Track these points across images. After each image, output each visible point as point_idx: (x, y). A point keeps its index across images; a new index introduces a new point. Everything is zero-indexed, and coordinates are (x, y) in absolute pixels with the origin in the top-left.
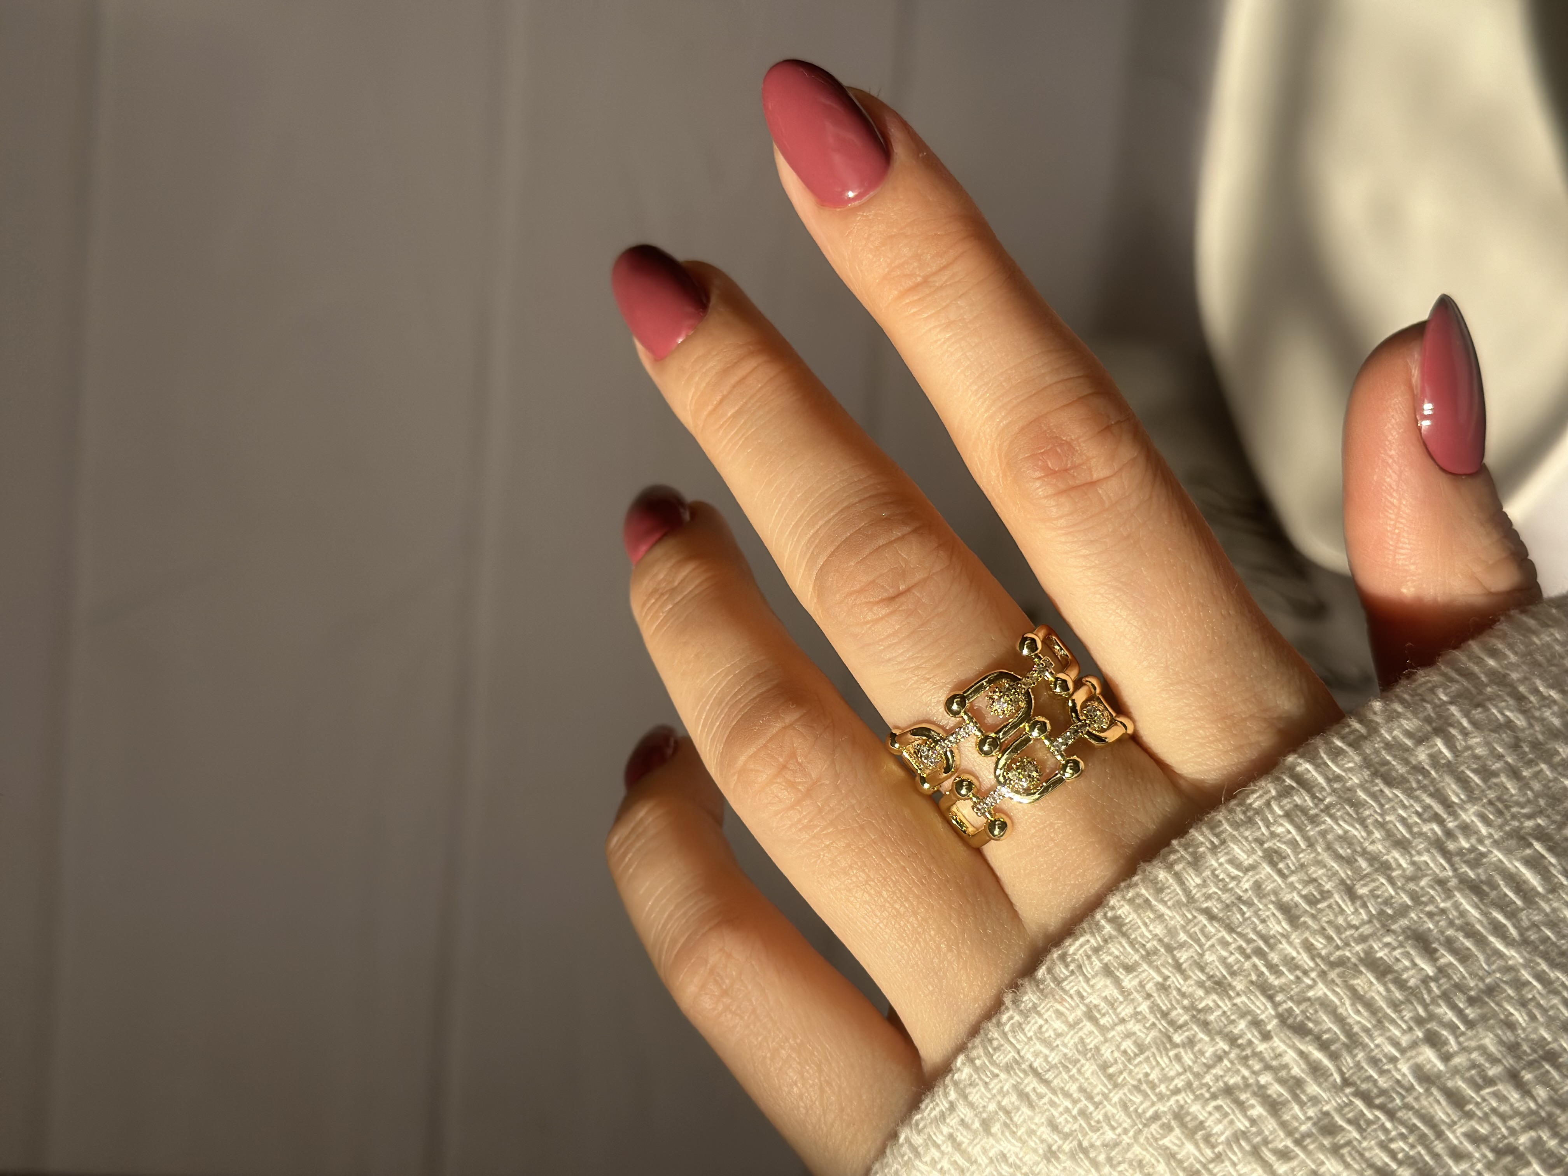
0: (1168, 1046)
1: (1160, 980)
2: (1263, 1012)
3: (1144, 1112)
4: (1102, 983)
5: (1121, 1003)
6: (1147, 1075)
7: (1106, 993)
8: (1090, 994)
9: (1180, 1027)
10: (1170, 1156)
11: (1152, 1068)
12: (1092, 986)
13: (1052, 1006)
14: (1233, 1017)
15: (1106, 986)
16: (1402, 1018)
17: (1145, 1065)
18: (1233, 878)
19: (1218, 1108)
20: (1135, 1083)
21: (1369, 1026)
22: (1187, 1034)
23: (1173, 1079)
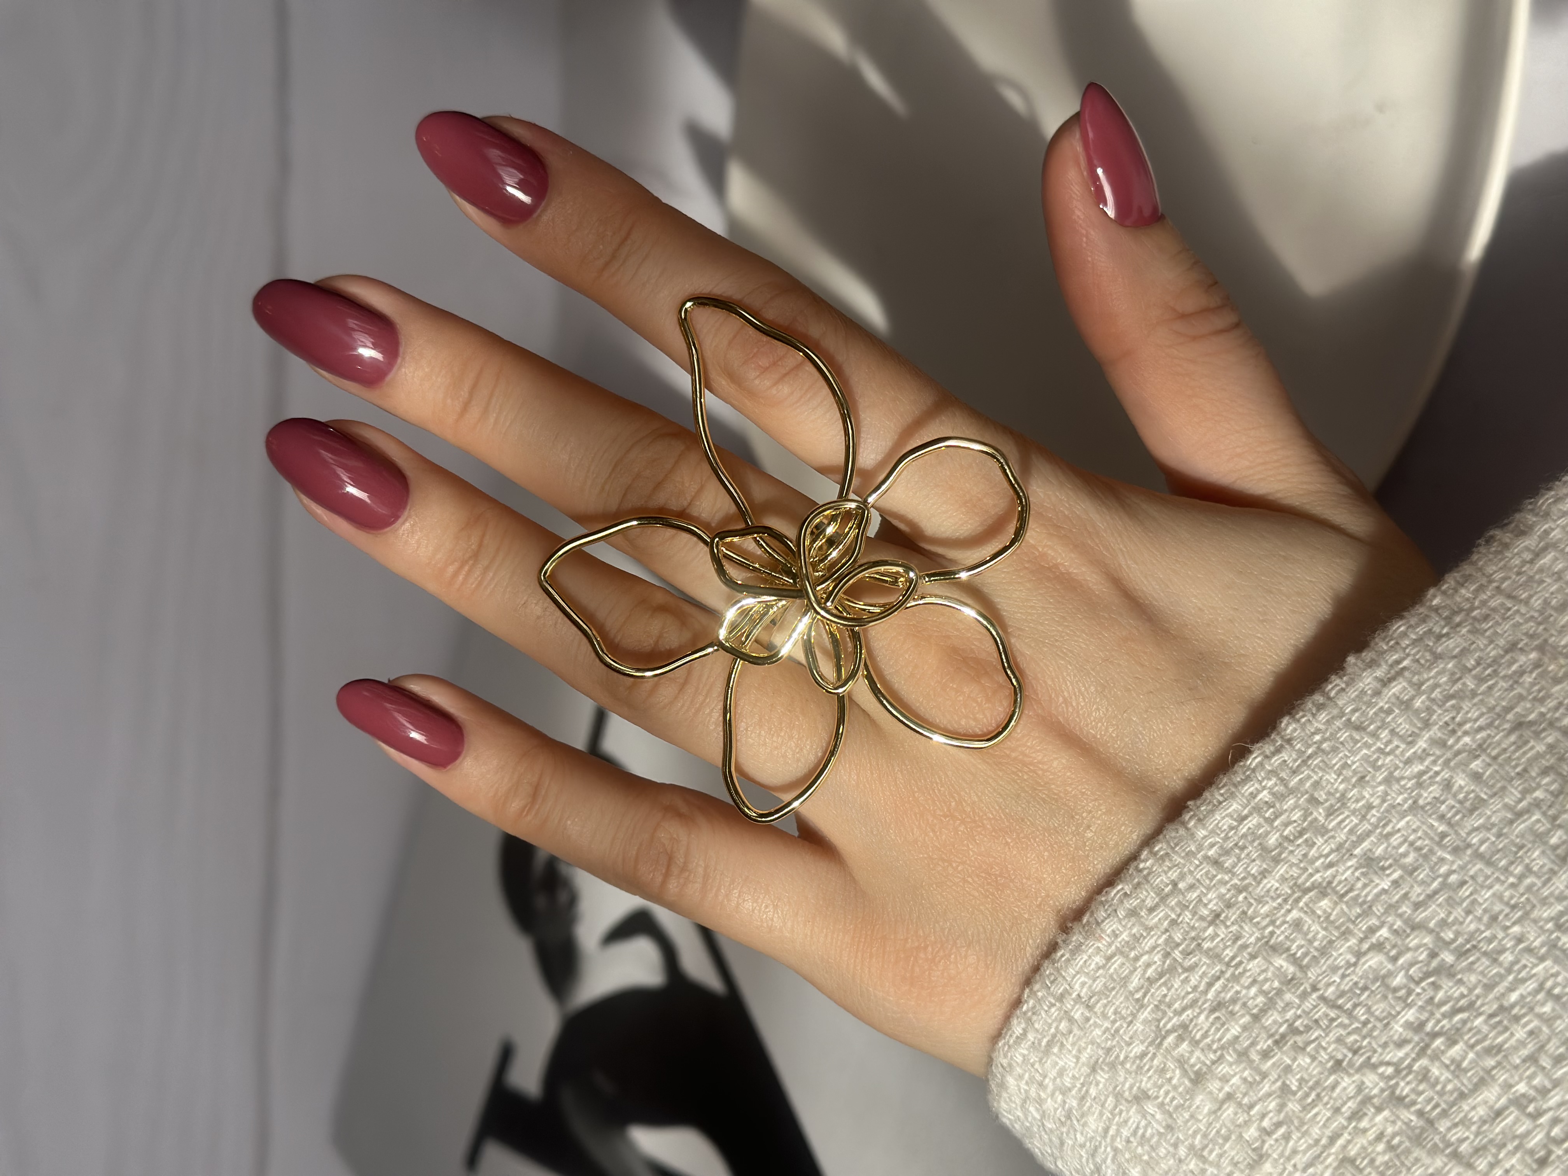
0: (1180, 971)
1: (1173, 916)
2: (1251, 935)
3: (1165, 1025)
4: (1130, 923)
5: (1145, 938)
6: (1165, 996)
7: (1134, 931)
8: (1121, 933)
9: (1189, 954)
10: (1181, 1062)
11: (1169, 990)
12: (1124, 926)
13: (1093, 945)
14: (1228, 943)
15: (1133, 925)
16: (1360, 929)
17: (1164, 988)
18: (1231, 828)
19: (1218, 1018)
20: (1156, 1003)
21: (1334, 938)
22: (1193, 960)
23: (1184, 998)
